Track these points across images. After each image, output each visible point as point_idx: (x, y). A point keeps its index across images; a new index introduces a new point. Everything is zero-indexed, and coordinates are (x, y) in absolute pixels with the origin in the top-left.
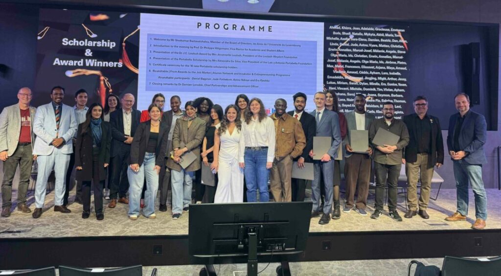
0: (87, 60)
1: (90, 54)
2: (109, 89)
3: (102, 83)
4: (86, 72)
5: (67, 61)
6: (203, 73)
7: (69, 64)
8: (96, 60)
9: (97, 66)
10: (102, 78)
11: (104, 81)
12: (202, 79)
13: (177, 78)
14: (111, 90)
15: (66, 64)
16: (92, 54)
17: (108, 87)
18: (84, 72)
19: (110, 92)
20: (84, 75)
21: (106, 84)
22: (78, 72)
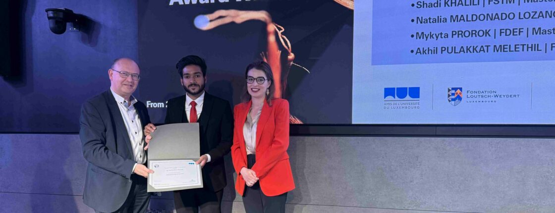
3: (272, 39)
7: (201, 1)
10: (272, 27)
11: (276, 34)
14: (291, 56)
15: (194, 2)
17: (286, 47)
18: (233, 17)
19: (291, 61)
20: (233, 23)
21: (280, 41)
22: (220, 17)
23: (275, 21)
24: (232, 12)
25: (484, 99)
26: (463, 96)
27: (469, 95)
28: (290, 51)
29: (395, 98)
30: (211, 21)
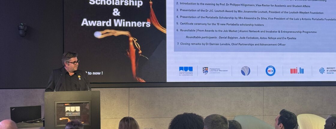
0: (115, 20)
1: (118, 14)
2: (139, 51)
3: (131, 44)
4: (116, 33)
5: (96, 22)
6: (230, 31)
7: (98, 25)
8: (124, 20)
9: (125, 27)
10: (131, 39)
11: (133, 42)
12: (228, 37)
13: (204, 38)
14: (140, 52)
15: (94, 25)
16: (120, 14)
17: (138, 48)
18: (113, 33)
19: (140, 54)
20: (113, 36)
21: (135, 45)
22: (107, 33)
23: (133, 36)
24: (113, 31)
25: (216, 72)
26: (209, 70)
27: (211, 70)
28: (140, 49)
29: (183, 71)
30: (102, 34)
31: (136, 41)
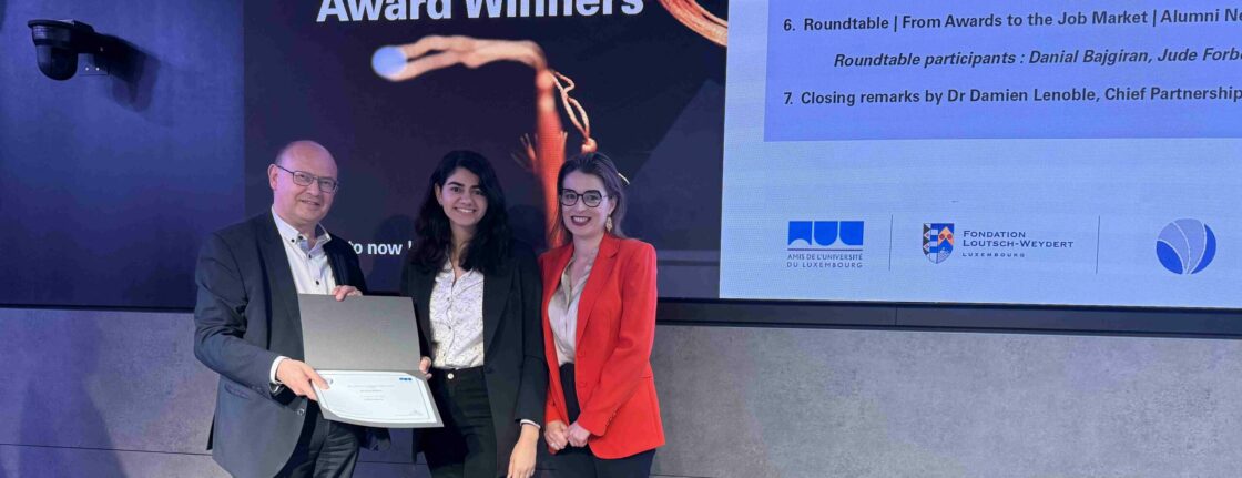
2: (582, 140)
3: (547, 104)
4: (471, 50)
6: (1100, 18)
7: (390, 16)
9: (517, 19)
10: (547, 79)
11: (556, 94)
12: (1089, 56)
13: (940, 60)
14: (590, 145)
15: (374, 16)
17: (578, 124)
18: (461, 53)
20: (459, 68)
21: (568, 116)
22: (432, 52)
23: (553, 65)
24: (458, 42)
25: (999, 250)
27: (969, 239)
28: (586, 134)
29: (810, 243)
30: (410, 60)
31: (568, 89)
